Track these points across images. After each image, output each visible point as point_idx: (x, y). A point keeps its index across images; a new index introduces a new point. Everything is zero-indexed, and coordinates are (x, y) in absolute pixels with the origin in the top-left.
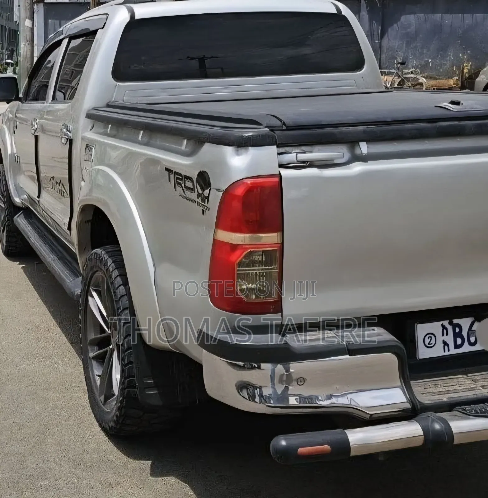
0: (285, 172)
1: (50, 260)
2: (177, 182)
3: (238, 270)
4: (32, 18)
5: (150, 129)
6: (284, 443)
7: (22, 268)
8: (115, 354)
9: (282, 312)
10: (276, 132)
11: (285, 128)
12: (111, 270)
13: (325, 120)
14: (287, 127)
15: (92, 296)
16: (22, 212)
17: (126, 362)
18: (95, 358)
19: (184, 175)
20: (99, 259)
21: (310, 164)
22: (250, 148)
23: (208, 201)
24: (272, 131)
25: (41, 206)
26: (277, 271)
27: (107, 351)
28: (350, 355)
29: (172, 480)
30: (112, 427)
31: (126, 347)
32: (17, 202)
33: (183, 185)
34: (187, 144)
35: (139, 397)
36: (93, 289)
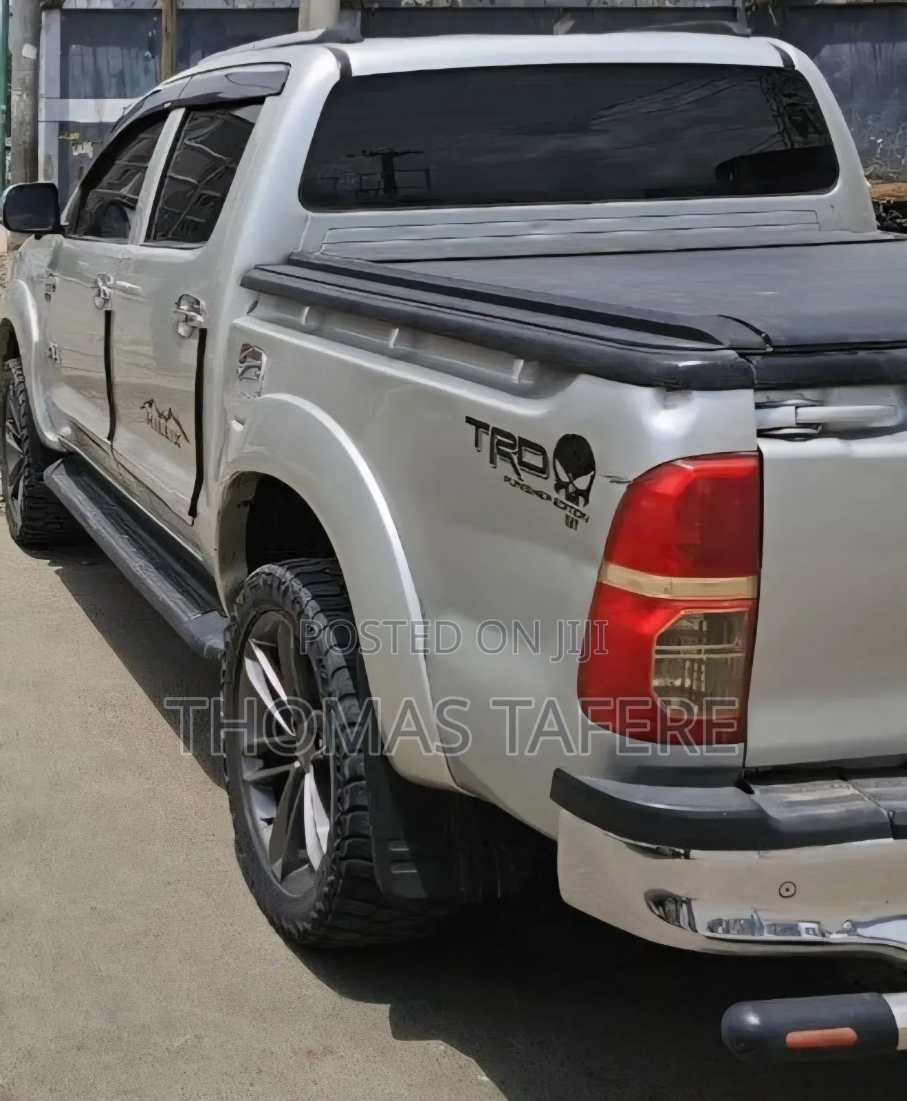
0: (769, 447)
1: (138, 569)
2: (498, 449)
3: (658, 652)
4: (36, 42)
5: (416, 327)
6: (753, 1020)
7: (57, 572)
8: (309, 782)
9: (745, 741)
10: (750, 358)
11: (770, 349)
12: (311, 614)
13: (856, 333)
14: (774, 347)
15: (254, 658)
16: (60, 461)
17: (346, 807)
18: (259, 784)
19: (519, 437)
20: (279, 589)
21: (823, 430)
22: (695, 393)
23: (587, 502)
24: (741, 355)
25: (117, 456)
26: (740, 655)
27: (287, 773)
28: (895, 838)
29: (437, 1047)
30: (305, 930)
31: (347, 776)
32: (50, 441)
33: (515, 458)
34: (523, 368)
35: (379, 882)
36: (256, 644)
